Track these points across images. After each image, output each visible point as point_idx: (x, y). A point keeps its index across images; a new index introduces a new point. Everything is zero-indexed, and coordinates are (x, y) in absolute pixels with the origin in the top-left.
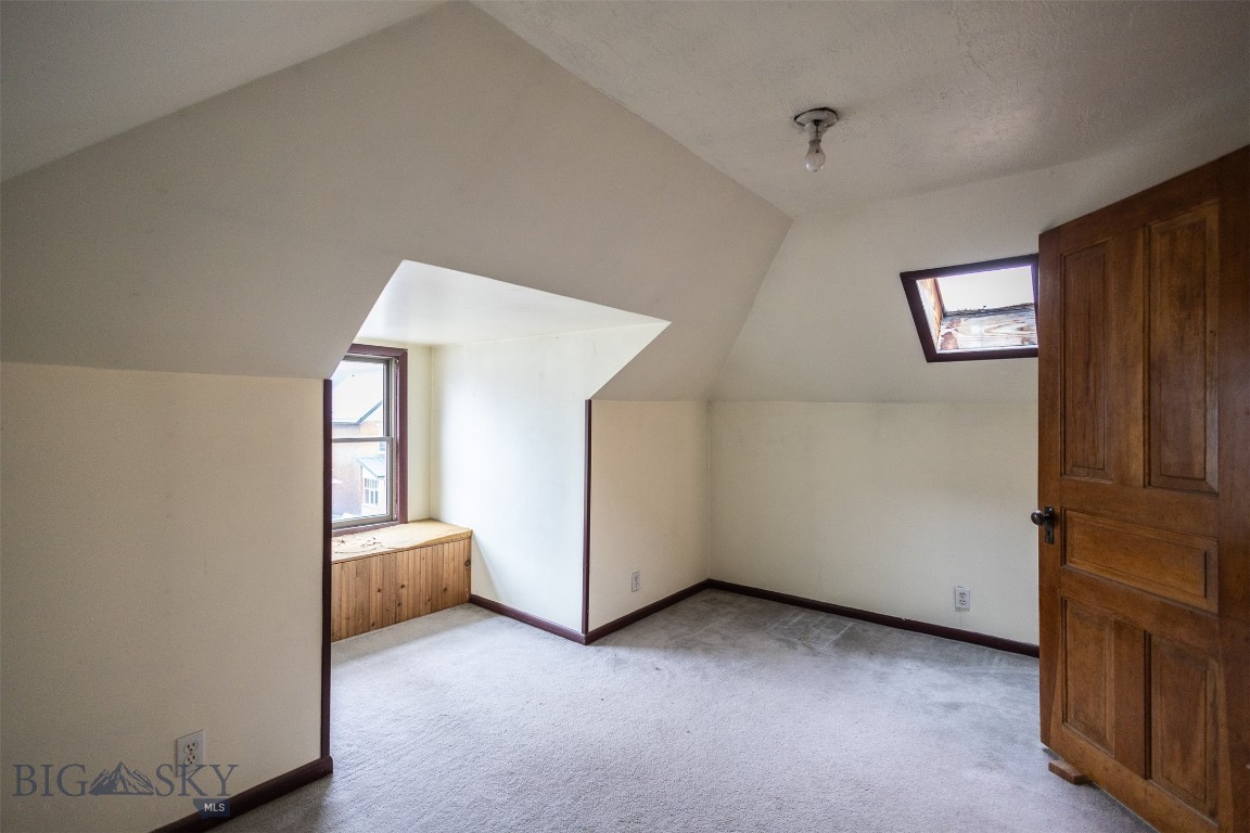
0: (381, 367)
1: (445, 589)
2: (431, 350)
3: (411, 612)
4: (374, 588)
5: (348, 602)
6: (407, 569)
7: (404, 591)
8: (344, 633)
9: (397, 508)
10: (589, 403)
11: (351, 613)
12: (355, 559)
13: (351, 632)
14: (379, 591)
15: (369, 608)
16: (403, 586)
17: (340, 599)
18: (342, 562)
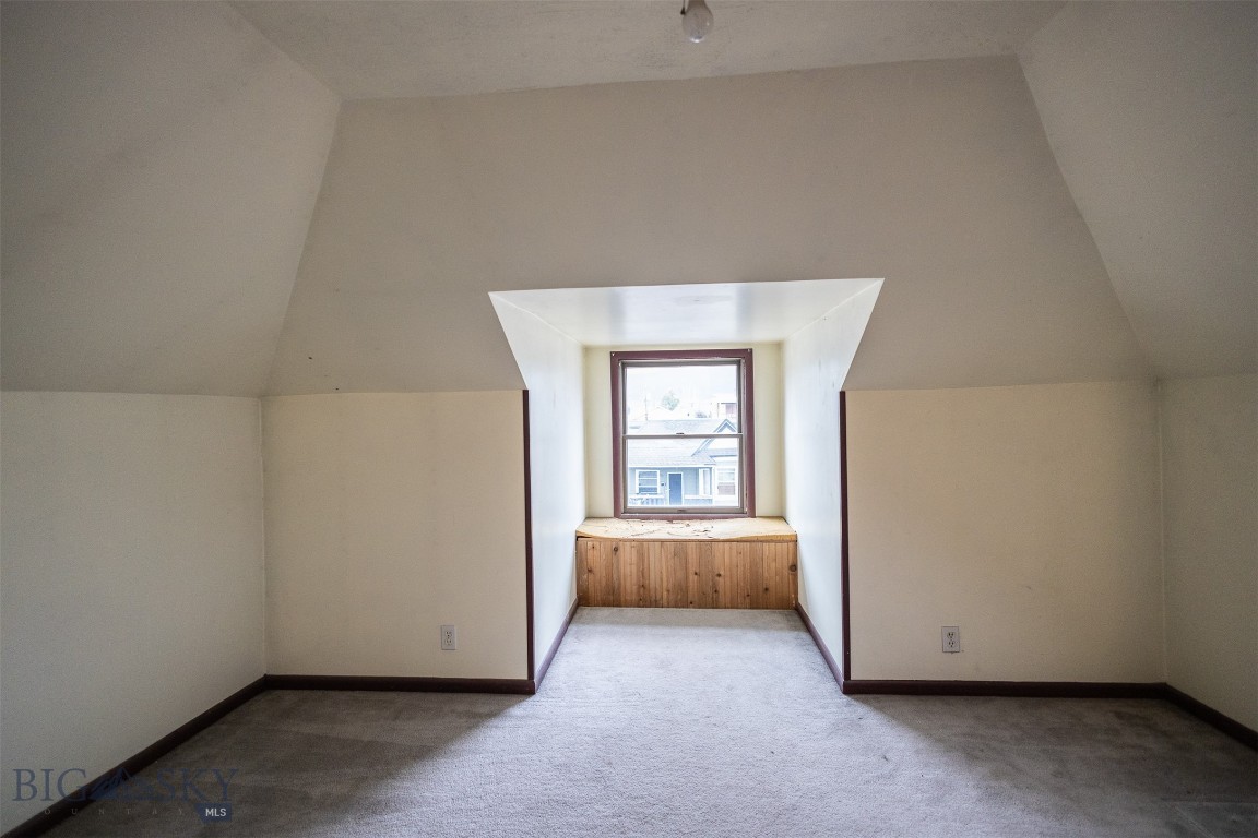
0: (733, 368)
1: (766, 589)
2: (779, 346)
3: (728, 600)
4: (692, 569)
5: (668, 577)
6: (723, 560)
7: (721, 580)
8: (665, 602)
9: (746, 502)
10: (843, 395)
11: (670, 585)
12: (674, 541)
13: (672, 603)
14: (696, 574)
15: (687, 587)
16: (719, 575)
17: (660, 573)
18: (662, 542)
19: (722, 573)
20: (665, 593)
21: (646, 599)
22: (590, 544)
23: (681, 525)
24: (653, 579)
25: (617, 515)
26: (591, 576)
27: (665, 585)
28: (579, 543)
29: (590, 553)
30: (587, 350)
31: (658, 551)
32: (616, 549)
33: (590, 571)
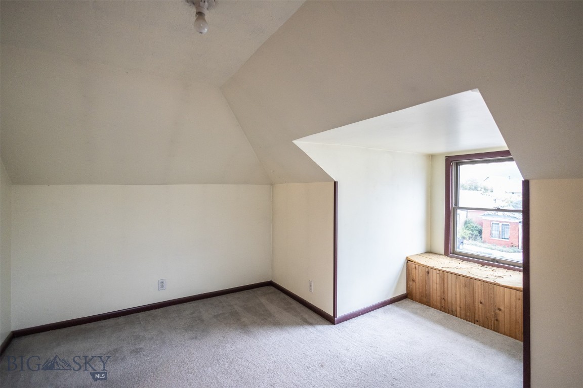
14: (481, 303)
15: (474, 310)
16: (500, 310)
17: (456, 294)
18: (457, 275)
19: (502, 308)
20: (458, 309)
21: (445, 307)
22: (414, 266)
23: (487, 269)
24: (450, 296)
25: (447, 253)
26: (414, 284)
27: (458, 303)
28: (408, 264)
29: (414, 270)
30: (432, 157)
31: (454, 281)
32: (428, 273)
33: (413, 281)
